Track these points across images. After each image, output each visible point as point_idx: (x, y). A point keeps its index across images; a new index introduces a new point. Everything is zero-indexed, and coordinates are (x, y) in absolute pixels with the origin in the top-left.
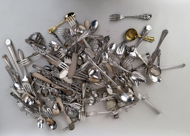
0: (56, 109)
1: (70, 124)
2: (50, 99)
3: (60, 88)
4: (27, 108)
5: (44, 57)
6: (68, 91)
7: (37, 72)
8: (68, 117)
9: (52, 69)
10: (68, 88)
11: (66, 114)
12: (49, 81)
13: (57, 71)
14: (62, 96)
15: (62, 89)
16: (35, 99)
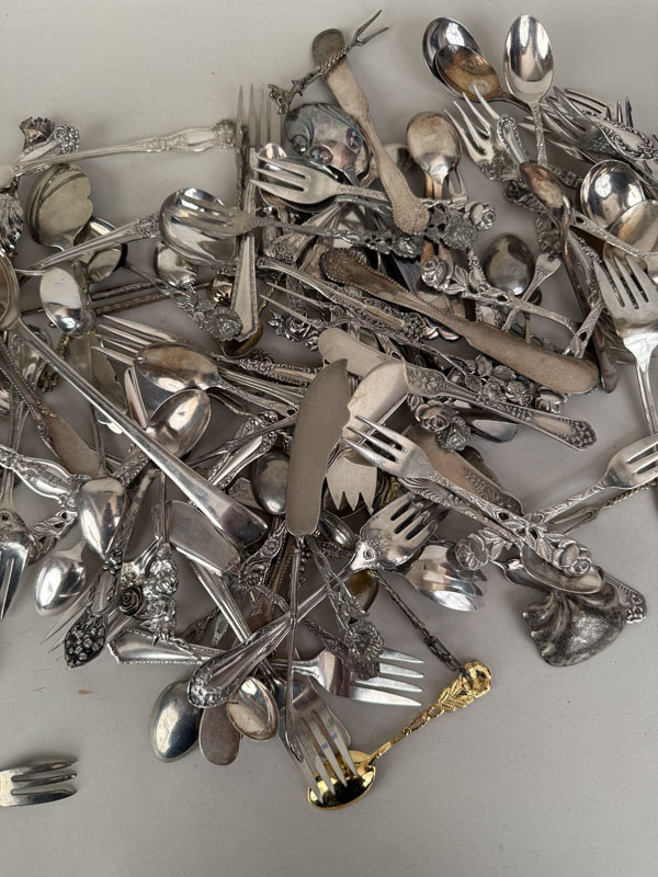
0: (430, 155)
1: (341, 69)
2: (470, 218)
3: (408, 299)
4: (628, 150)
5: (513, 500)
6: (355, 280)
7: (561, 398)
8: (352, 108)
9: (461, 422)
10: (349, 297)
11: (365, 124)
12: (475, 338)
13: (423, 412)
14: (389, 241)
15: (392, 292)
16: (576, 214)
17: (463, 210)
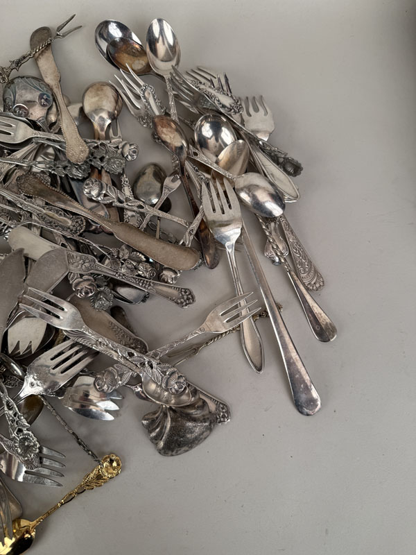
0: (97, 110)
1: (48, 54)
2: (122, 154)
3: (74, 207)
4: (224, 106)
5: (142, 343)
6: (40, 194)
7: (176, 273)
8: (50, 79)
9: (107, 290)
10: (36, 206)
11: (55, 90)
12: (120, 233)
13: (78, 284)
14: (65, 168)
15: (65, 203)
16: (192, 149)
17: (117, 147)
